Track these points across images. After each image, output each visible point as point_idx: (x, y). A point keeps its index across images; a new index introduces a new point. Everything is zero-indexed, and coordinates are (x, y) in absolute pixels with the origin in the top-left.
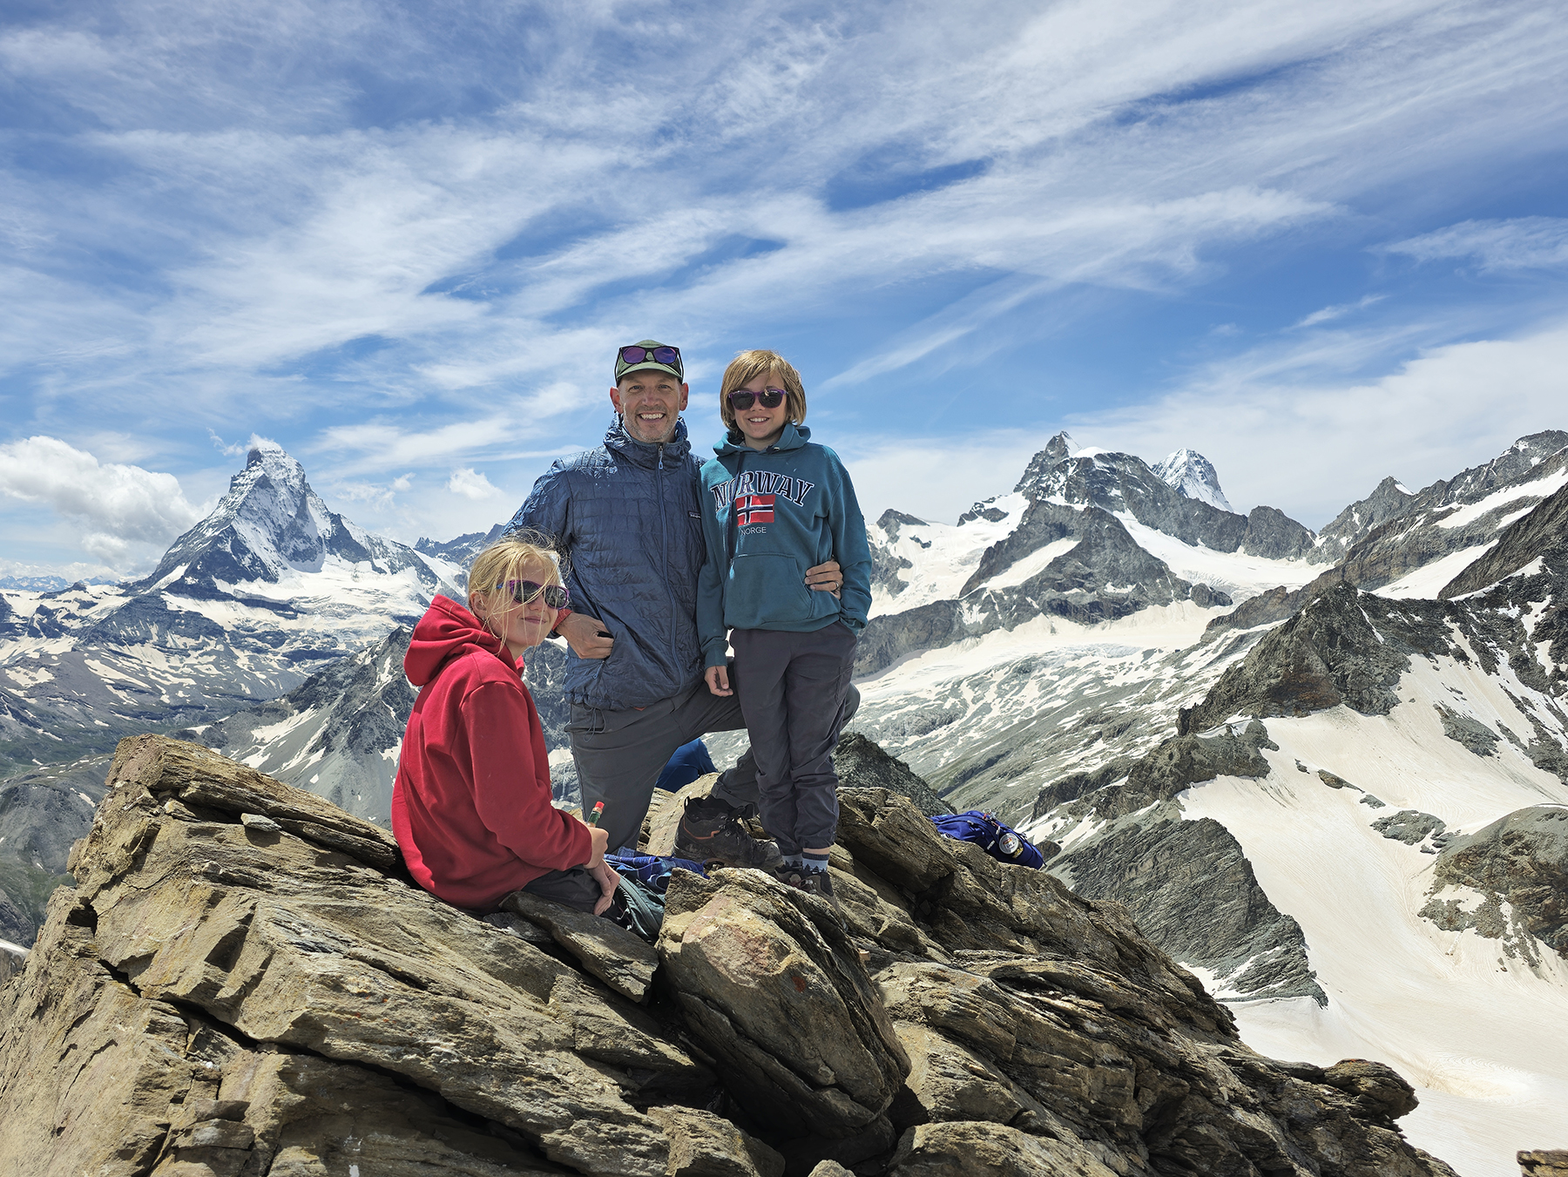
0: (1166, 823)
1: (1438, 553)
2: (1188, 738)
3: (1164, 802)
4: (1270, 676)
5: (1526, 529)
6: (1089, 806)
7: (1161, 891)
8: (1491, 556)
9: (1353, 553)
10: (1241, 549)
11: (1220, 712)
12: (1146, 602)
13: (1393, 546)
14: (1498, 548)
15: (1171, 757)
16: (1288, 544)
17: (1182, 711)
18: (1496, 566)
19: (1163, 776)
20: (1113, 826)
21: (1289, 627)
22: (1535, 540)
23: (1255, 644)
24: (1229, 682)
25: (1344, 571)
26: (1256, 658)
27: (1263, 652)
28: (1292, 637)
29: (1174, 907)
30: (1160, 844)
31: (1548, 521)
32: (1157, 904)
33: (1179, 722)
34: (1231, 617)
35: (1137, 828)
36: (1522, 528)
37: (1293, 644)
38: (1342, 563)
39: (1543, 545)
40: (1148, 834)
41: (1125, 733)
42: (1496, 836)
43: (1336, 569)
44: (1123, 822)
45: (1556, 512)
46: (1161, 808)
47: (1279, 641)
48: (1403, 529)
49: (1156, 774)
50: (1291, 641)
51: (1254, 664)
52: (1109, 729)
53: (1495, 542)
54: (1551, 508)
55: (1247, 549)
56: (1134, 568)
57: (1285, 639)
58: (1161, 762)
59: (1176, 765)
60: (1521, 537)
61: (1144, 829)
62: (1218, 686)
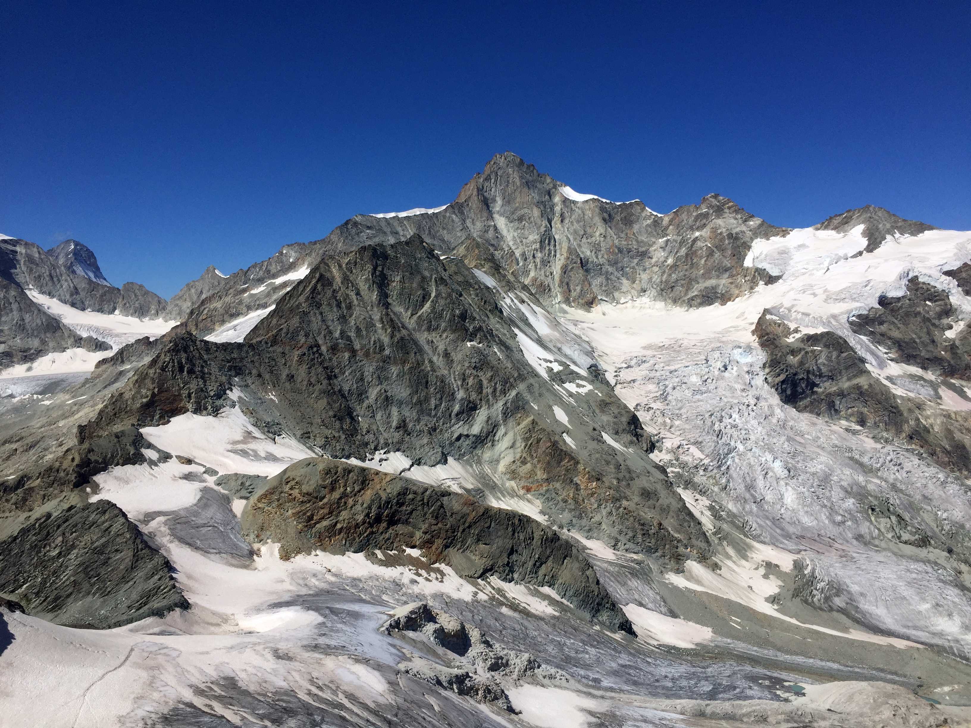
0: (71, 508)
1: (242, 314)
2: (86, 445)
3: (69, 493)
4: (142, 397)
5: (289, 299)
6: (10, 505)
7: (69, 557)
8: (272, 314)
9: (192, 313)
10: (117, 312)
11: (107, 425)
12: (47, 350)
13: (215, 309)
14: (274, 311)
15: (73, 460)
16: (149, 308)
17: (80, 426)
18: (274, 321)
19: (67, 474)
20: (30, 517)
21: (154, 362)
22: (294, 306)
23: (131, 376)
24: (114, 403)
25: (186, 325)
26: (132, 385)
27: (137, 381)
28: (156, 370)
29: (80, 565)
30: (67, 524)
31: (300, 295)
32: (67, 567)
33: (78, 435)
34: (112, 359)
35: (49, 515)
36: (287, 298)
37: (157, 375)
38: (184, 321)
39: (299, 308)
40: (58, 518)
41: (36, 448)
42: (281, 481)
43: (182, 324)
44: (39, 511)
45: (304, 289)
46: (67, 498)
47: (147, 373)
48: (221, 298)
49: (62, 474)
50: (155, 373)
51: (131, 390)
52: (23, 446)
53: (273, 307)
54: (301, 288)
55: (121, 311)
56: (37, 325)
57: (151, 371)
58: (66, 464)
59: (77, 466)
60: (287, 304)
61: (55, 514)
62: (106, 407)
